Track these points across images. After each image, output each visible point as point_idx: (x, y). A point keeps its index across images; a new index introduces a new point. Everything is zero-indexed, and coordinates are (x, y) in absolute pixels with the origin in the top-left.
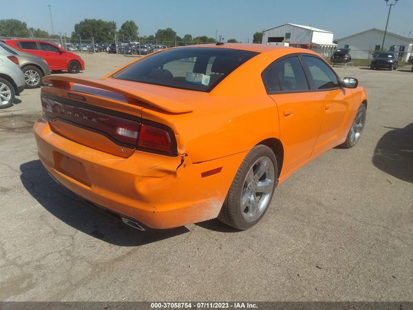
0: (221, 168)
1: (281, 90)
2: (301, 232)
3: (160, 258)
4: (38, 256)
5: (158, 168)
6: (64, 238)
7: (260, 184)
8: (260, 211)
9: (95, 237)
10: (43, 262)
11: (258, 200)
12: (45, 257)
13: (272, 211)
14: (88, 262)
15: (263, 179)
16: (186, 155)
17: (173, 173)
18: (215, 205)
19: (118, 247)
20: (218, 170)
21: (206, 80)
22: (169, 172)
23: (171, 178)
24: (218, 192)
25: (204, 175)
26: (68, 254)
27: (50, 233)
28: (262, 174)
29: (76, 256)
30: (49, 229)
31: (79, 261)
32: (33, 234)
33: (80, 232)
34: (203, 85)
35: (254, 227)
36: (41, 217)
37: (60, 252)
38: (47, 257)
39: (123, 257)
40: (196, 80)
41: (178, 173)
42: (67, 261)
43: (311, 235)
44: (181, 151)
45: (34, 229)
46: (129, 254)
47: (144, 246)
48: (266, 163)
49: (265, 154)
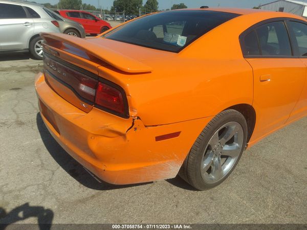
0: (180, 132)
1: (261, 54)
2: (263, 201)
3: (117, 207)
4: (21, 186)
5: (110, 128)
6: (47, 172)
7: (226, 148)
8: (224, 173)
9: (71, 175)
10: (22, 193)
11: (222, 163)
12: (26, 188)
13: (238, 173)
14: (57, 199)
15: (230, 142)
16: (138, 118)
17: (123, 135)
18: (171, 167)
19: (86, 188)
20: (176, 134)
21: (182, 41)
22: (120, 134)
23: (120, 140)
24: (175, 155)
25: (159, 138)
26: (45, 187)
27: (38, 166)
28: (230, 138)
29: (49, 191)
30: (38, 162)
31: (50, 197)
32: (26, 164)
33: (61, 168)
34: (178, 46)
35: (216, 188)
36: (37, 150)
37: (39, 185)
38: (27, 188)
39: (87, 199)
40: (172, 41)
41: (128, 136)
42: (41, 195)
43: (273, 205)
44: (132, 114)
45: (28, 161)
46: (93, 197)
47: (107, 191)
48: (235, 128)
49: (234, 119)
